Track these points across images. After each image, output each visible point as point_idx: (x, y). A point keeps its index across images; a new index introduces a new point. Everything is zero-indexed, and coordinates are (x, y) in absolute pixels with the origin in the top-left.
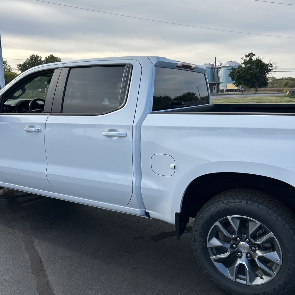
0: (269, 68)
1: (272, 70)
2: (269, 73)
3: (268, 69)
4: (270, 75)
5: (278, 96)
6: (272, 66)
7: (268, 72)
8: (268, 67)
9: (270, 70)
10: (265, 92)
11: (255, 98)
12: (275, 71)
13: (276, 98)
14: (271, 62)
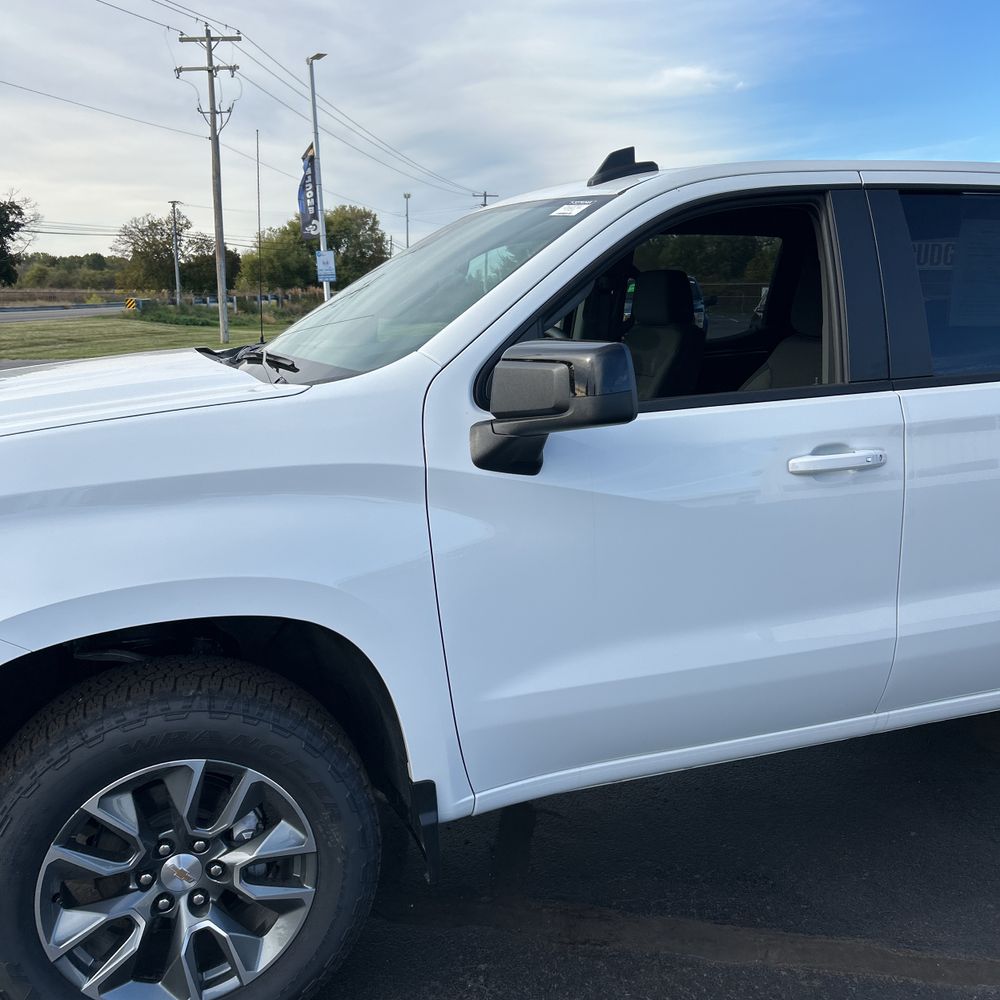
0: (12, 218)
1: (23, 225)
2: (15, 236)
3: (7, 221)
4: (19, 243)
5: (105, 317)
6: (21, 214)
7: (8, 232)
8: (7, 216)
9: (18, 226)
10: (34, 302)
11: (40, 324)
12: (36, 229)
13: (102, 323)
14: (17, 200)
